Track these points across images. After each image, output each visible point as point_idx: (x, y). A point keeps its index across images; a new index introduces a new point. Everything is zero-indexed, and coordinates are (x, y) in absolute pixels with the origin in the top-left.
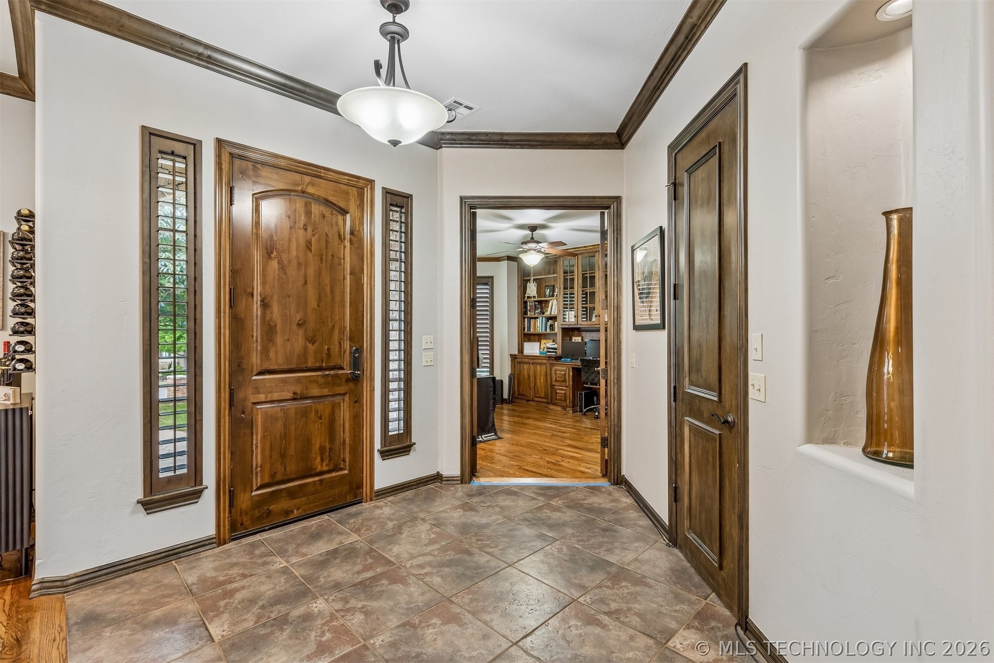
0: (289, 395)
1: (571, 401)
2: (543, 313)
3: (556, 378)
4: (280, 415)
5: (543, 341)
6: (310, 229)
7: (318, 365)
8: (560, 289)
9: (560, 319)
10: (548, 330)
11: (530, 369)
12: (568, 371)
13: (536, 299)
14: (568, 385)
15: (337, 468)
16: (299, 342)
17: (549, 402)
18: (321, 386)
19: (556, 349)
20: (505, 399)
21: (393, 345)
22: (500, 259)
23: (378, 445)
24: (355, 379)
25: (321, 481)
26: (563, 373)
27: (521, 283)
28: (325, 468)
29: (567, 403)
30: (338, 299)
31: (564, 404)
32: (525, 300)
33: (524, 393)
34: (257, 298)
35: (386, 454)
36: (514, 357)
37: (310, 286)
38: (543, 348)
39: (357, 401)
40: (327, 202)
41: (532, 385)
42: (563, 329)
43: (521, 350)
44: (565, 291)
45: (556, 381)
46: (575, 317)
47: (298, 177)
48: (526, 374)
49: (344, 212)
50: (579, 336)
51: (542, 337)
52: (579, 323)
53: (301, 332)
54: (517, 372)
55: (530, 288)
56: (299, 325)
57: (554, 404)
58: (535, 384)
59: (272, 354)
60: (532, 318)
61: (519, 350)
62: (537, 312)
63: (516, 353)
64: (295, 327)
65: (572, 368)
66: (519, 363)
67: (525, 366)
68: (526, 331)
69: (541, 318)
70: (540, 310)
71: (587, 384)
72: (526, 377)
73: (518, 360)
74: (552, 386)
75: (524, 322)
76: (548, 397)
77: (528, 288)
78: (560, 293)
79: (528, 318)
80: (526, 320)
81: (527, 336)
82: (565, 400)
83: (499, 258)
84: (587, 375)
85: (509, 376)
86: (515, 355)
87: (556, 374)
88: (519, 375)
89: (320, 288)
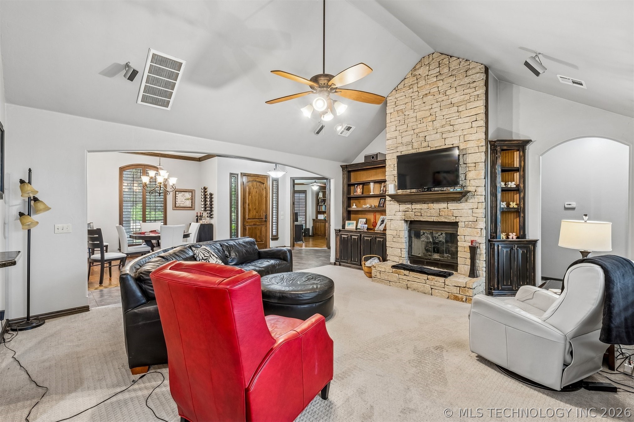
0: (253, 224)
4: (251, 228)
6: (257, 188)
7: (258, 218)
13: (322, 199)
15: (262, 241)
16: (255, 213)
17: (325, 236)
18: (259, 222)
20: (311, 235)
21: (274, 214)
23: (271, 237)
24: (266, 221)
25: (259, 243)
28: (260, 241)
30: (262, 203)
32: (318, 199)
33: (317, 233)
34: (247, 204)
35: (273, 239)
36: (314, 220)
37: (257, 201)
39: (266, 226)
40: (260, 182)
41: (320, 230)
43: (317, 217)
47: (255, 177)
49: (263, 184)
51: (325, 213)
53: (255, 211)
54: (315, 225)
56: (255, 209)
59: (250, 215)
60: (321, 206)
63: (315, 218)
64: (254, 209)
66: (316, 222)
67: (318, 223)
68: (319, 210)
69: (324, 206)
70: (323, 203)
72: (317, 227)
77: (319, 195)
80: (318, 206)
81: (319, 212)
85: (312, 227)
88: (315, 227)
89: (259, 201)
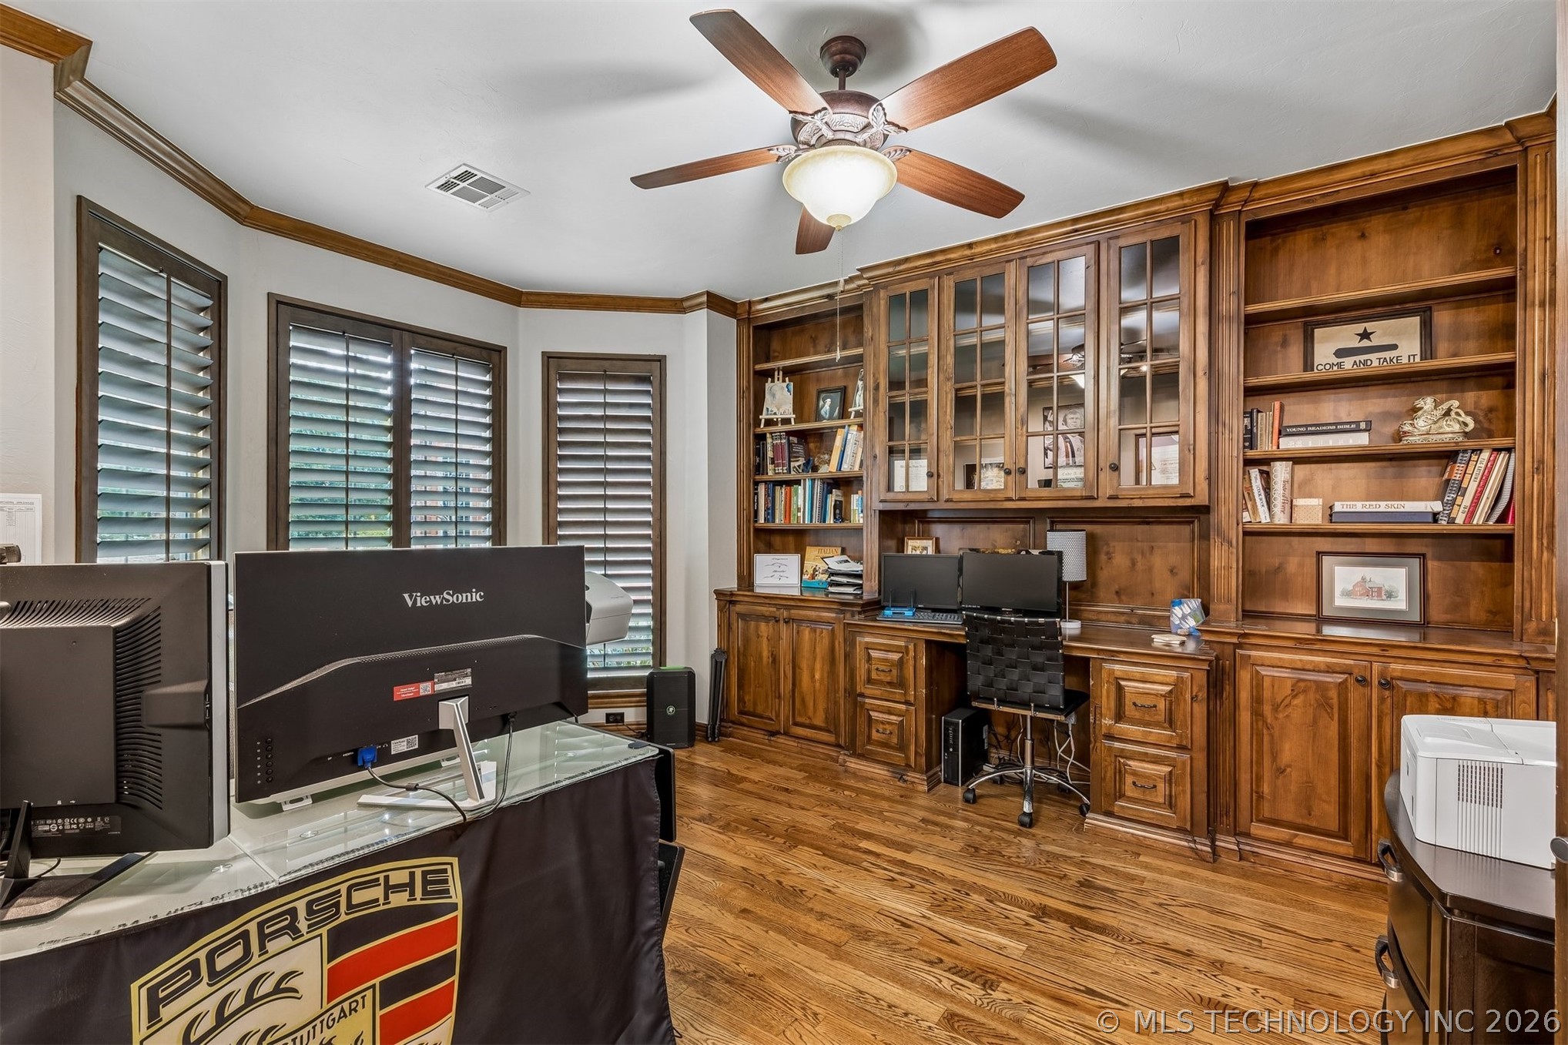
1: (922, 750)
2: (815, 469)
3: (869, 671)
5: (812, 552)
8: (877, 388)
9: (875, 481)
10: (830, 520)
11: (780, 638)
12: (912, 653)
13: (793, 427)
14: (912, 699)
17: (842, 742)
19: (860, 576)
20: (701, 725)
22: (686, 304)
26: (896, 656)
27: (749, 382)
29: (907, 758)
31: (898, 757)
32: (758, 430)
33: (760, 710)
36: (725, 600)
38: (811, 571)
41: (785, 687)
42: (883, 514)
43: (746, 578)
44: (894, 393)
45: (869, 681)
46: (930, 475)
48: (765, 654)
50: (924, 535)
51: (808, 539)
52: (945, 495)
54: (738, 642)
55: (774, 396)
57: (862, 756)
58: (794, 684)
60: (781, 483)
61: (740, 577)
62: (796, 464)
63: (731, 584)
65: (928, 642)
66: (743, 616)
67: (763, 626)
68: (762, 520)
69: (808, 483)
70: (802, 461)
71: (990, 701)
72: (765, 659)
73: (739, 608)
74: (854, 697)
75: (757, 494)
76: (837, 726)
77: (767, 396)
78: (876, 401)
79: (766, 482)
80: (762, 489)
81: (762, 537)
82: (902, 747)
83: (682, 300)
84: (991, 671)
85: (713, 657)
86: (732, 594)
87: (869, 658)
88: (743, 654)
